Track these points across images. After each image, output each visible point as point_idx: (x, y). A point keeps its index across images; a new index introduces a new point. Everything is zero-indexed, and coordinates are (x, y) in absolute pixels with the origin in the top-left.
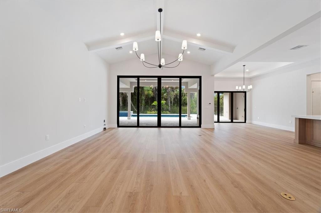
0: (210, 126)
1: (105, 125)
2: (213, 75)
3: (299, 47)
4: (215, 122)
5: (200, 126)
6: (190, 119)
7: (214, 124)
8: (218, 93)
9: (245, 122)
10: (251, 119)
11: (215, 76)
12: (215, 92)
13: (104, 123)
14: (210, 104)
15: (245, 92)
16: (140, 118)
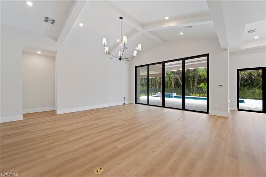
1: (125, 101)
13: (124, 100)
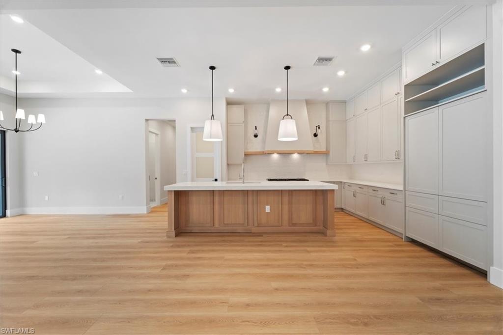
9: (4, 216)
15: (3, 133)
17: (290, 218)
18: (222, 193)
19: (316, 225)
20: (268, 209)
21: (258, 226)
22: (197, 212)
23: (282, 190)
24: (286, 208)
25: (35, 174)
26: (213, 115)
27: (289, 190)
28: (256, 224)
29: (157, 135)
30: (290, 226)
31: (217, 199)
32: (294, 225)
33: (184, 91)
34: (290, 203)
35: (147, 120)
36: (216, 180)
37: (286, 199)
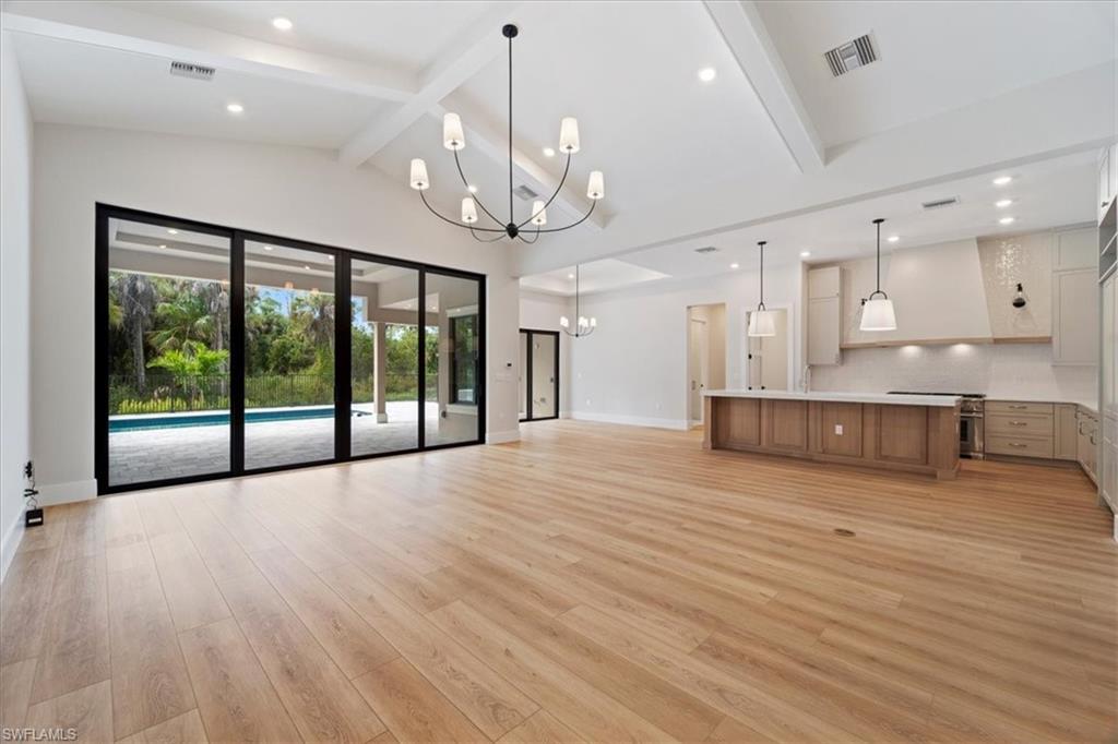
0: (508, 436)
2: (516, 278)
3: (709, 249)
4: (521, 421)
5: (481, 440)
6: (386, 422)
7: (517, 428)
8: (529, 333)
9: (557, 417)
10: (569, 408)
11: (523, 282)
12: (521, 331)
14: (509, 365)
15: (557, 334)
16: (252, 431)
17: (879, 448)
18: (773, 402)
19: (927, 463)
20: (839, 430)
21: (824, 453)
22: (740, 424)
23: (863, 404)
24: (870, 431)
25: (580, 376)
26: (762, 303)
27: (877, 405)
28: (820, 450)
29: (704, 323)
30: (876, 459)
31: (764, 412)
32: (886, 458)
33: (735, 266)
34: (879, 424)
35: (689, 308)
36: (763, 388)
37: (871, 418)
